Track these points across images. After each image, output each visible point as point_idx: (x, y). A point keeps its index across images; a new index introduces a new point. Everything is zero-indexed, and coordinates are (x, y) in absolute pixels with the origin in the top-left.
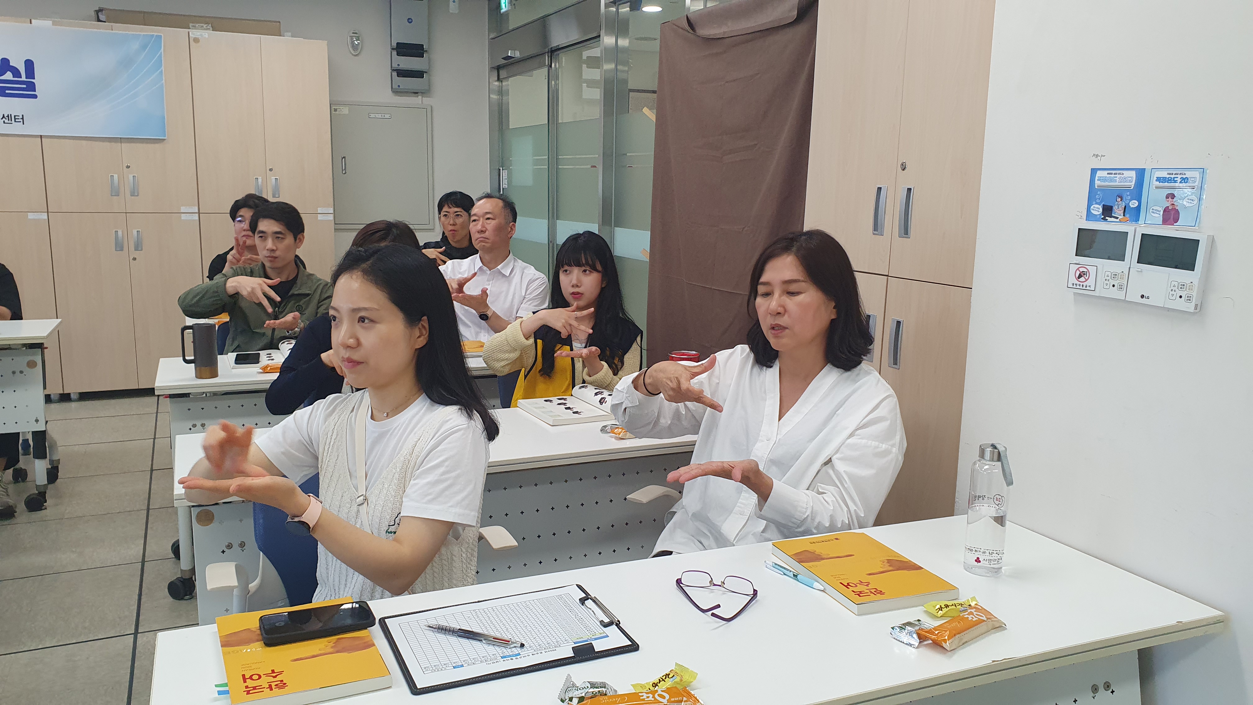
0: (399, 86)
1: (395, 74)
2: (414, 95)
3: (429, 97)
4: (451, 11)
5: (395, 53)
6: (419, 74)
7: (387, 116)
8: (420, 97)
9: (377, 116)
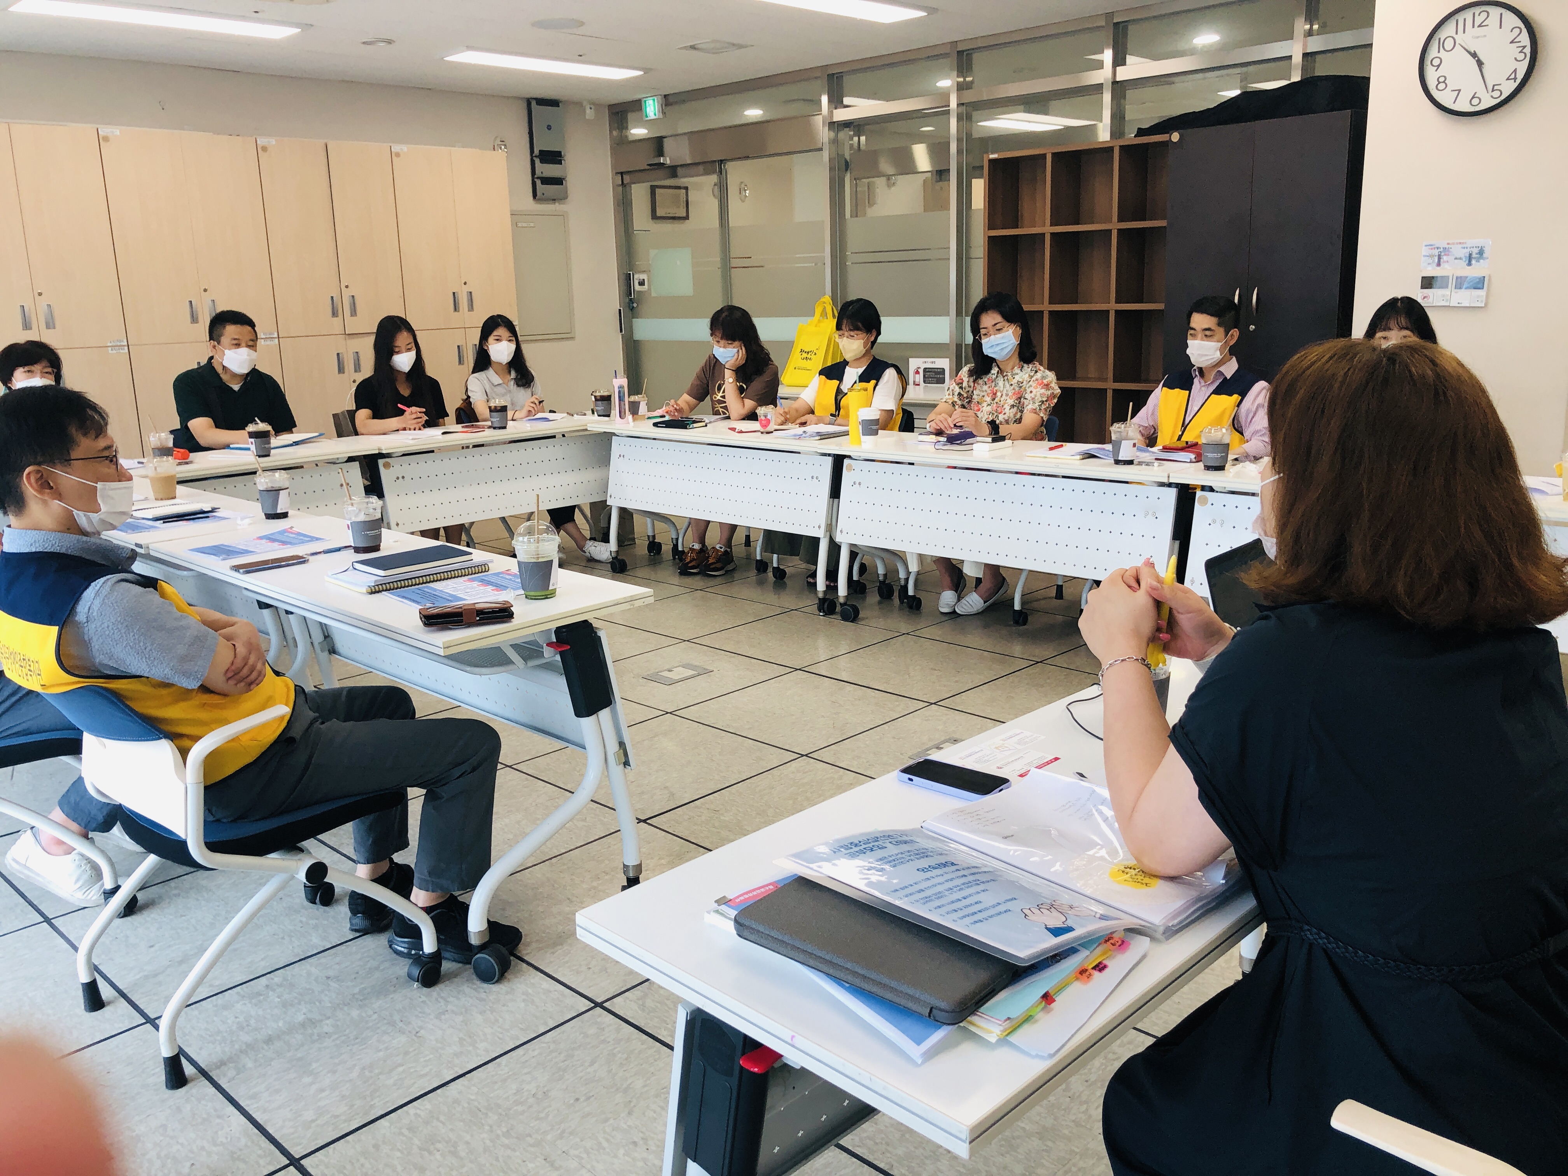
0: (543, 194)
1: (538, 182)
2: (551, 202)
3: (564, 204)
4: (587, 117)
5: (537, 161)
6: (558, 181)
7: (532, 225)
8: (557, 204)
9: (524, 225)
